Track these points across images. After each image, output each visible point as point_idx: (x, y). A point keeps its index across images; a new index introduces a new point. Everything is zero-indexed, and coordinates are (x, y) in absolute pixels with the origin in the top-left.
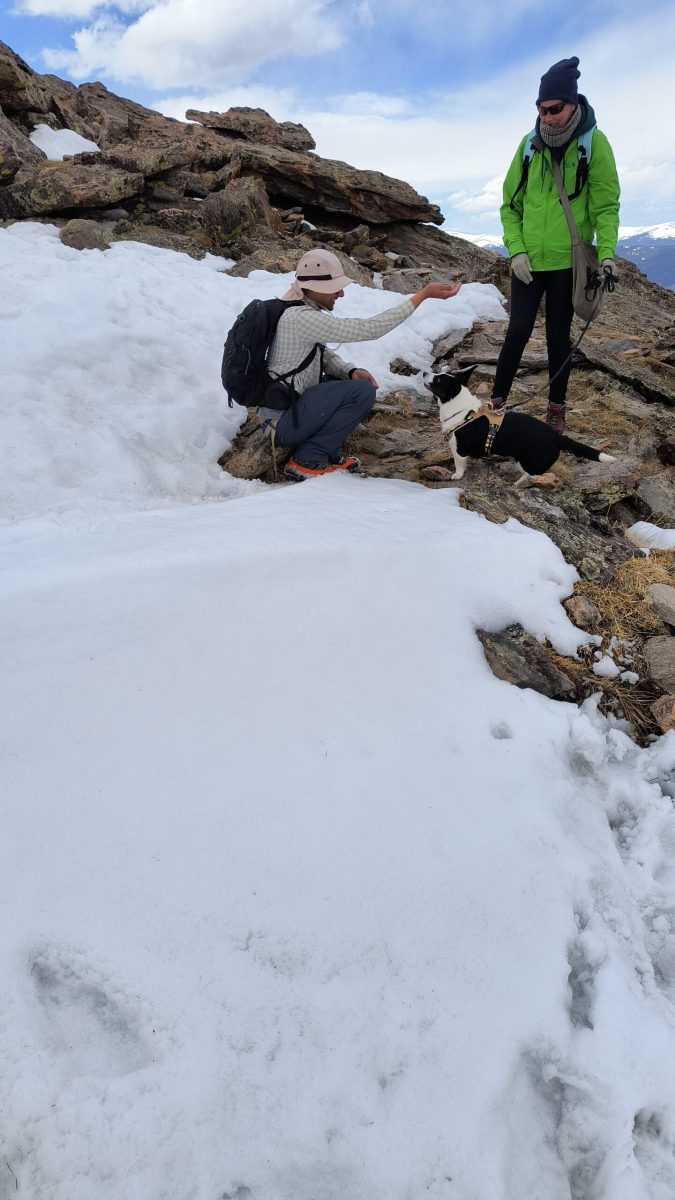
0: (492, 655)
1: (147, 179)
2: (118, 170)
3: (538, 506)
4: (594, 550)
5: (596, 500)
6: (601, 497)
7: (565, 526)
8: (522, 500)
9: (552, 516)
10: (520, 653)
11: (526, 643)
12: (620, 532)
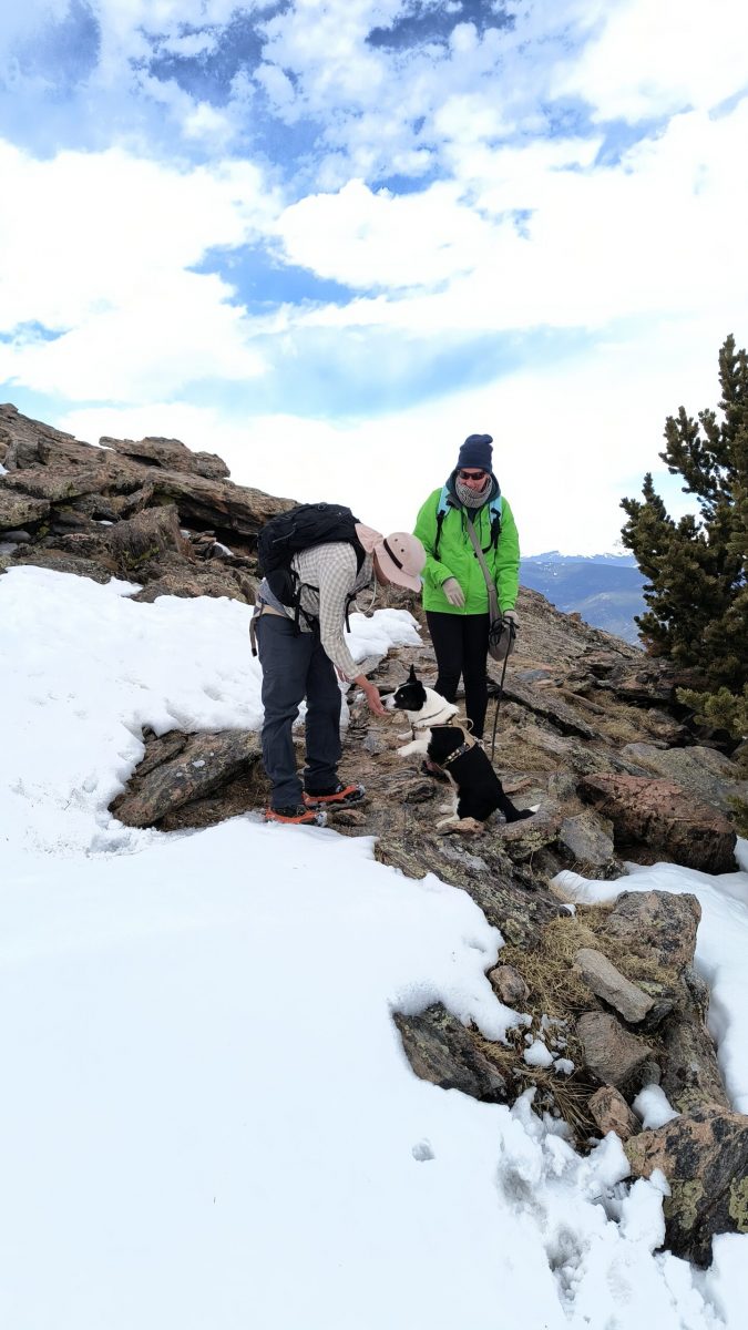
0: (412, 1047)
1: (54, 504)
2: (23, 496)
3: (457, 857)
4: (518, 909)
5: (518, 847)
6: (522, 844)
7: (486, 881)
8: (441, 850)
9: (472, 870)
10: (443, 1042)
11: (449, 1028)
12: (544, 885)
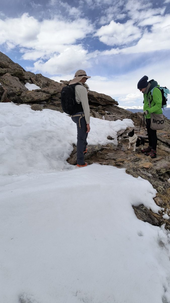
0: (136, 213)
1: (51, 95)
2: (45, 93)
3: (145, 173)
4: (160, 185)
5: (160, 172)
6: (161, 171)
7: (153, 179)
8: (141, 172)
9: (149, 176)
10: (144, 212)
11: (145, 210)
12: (167, 181)
